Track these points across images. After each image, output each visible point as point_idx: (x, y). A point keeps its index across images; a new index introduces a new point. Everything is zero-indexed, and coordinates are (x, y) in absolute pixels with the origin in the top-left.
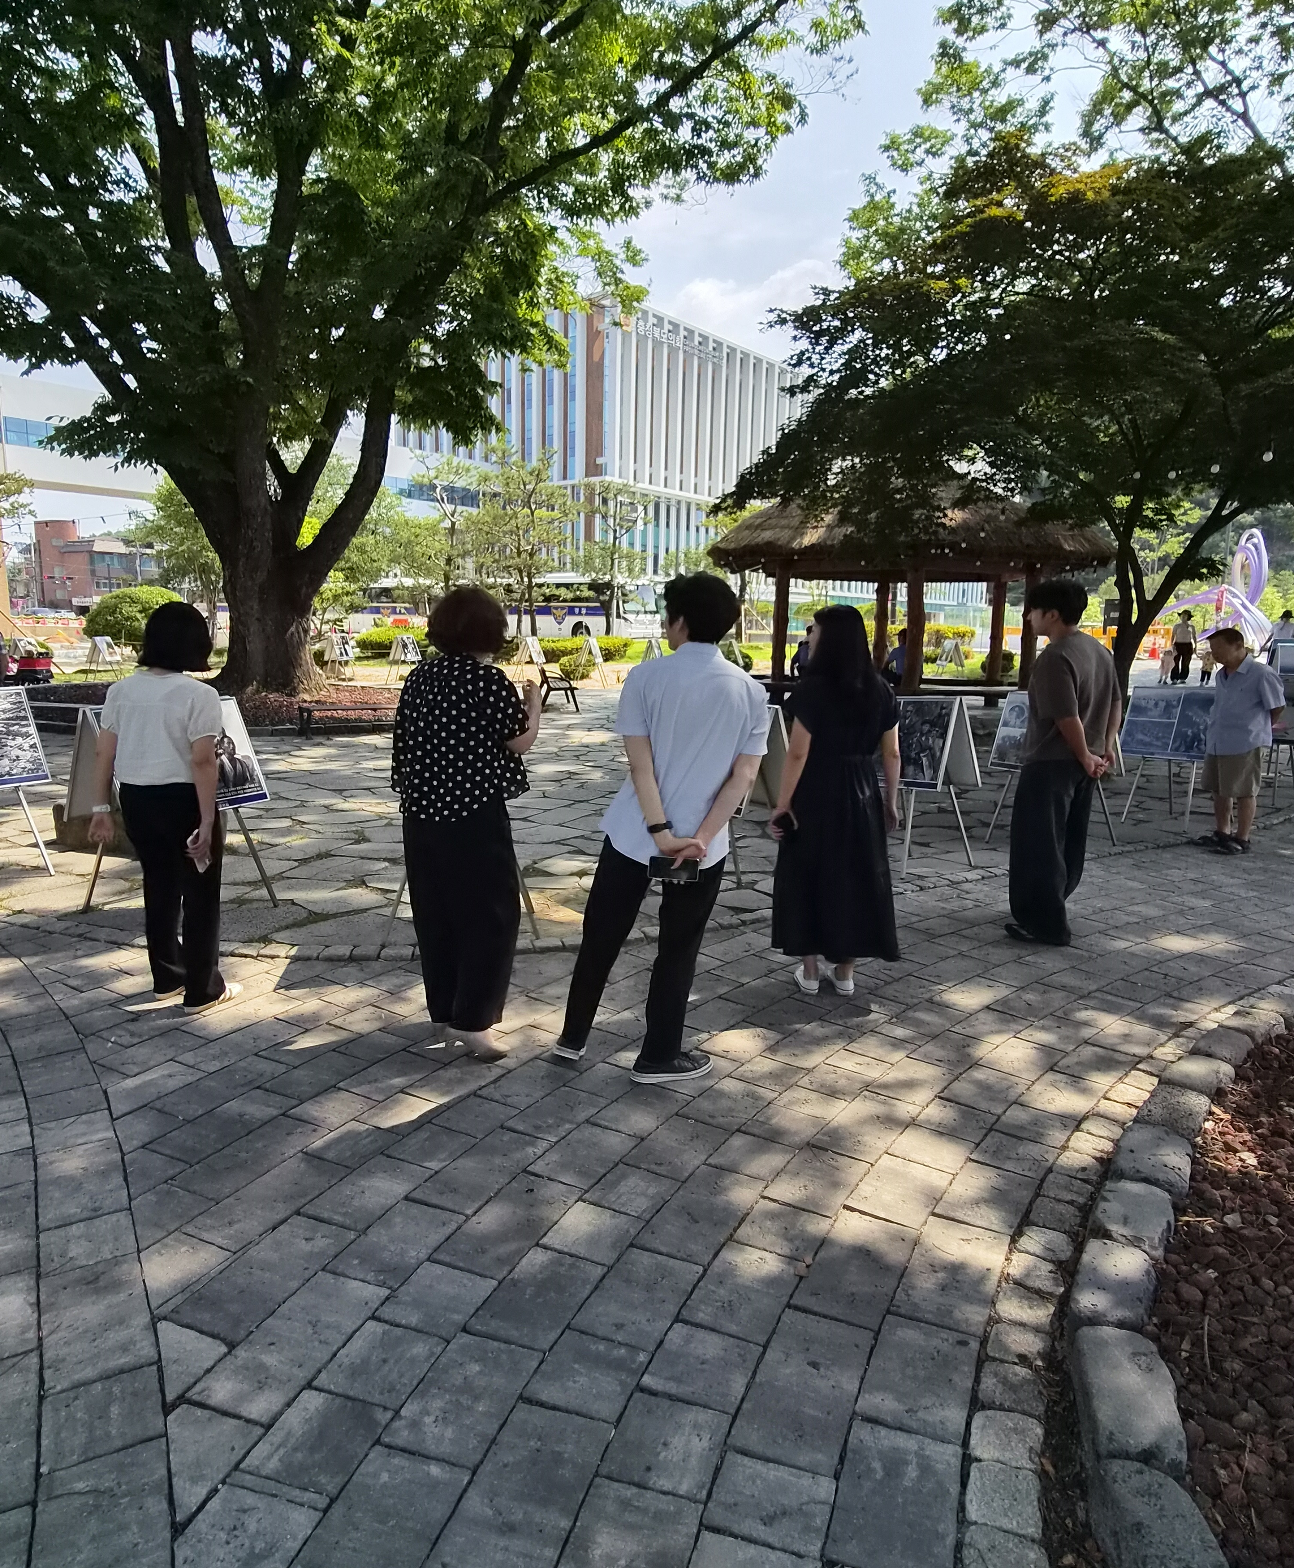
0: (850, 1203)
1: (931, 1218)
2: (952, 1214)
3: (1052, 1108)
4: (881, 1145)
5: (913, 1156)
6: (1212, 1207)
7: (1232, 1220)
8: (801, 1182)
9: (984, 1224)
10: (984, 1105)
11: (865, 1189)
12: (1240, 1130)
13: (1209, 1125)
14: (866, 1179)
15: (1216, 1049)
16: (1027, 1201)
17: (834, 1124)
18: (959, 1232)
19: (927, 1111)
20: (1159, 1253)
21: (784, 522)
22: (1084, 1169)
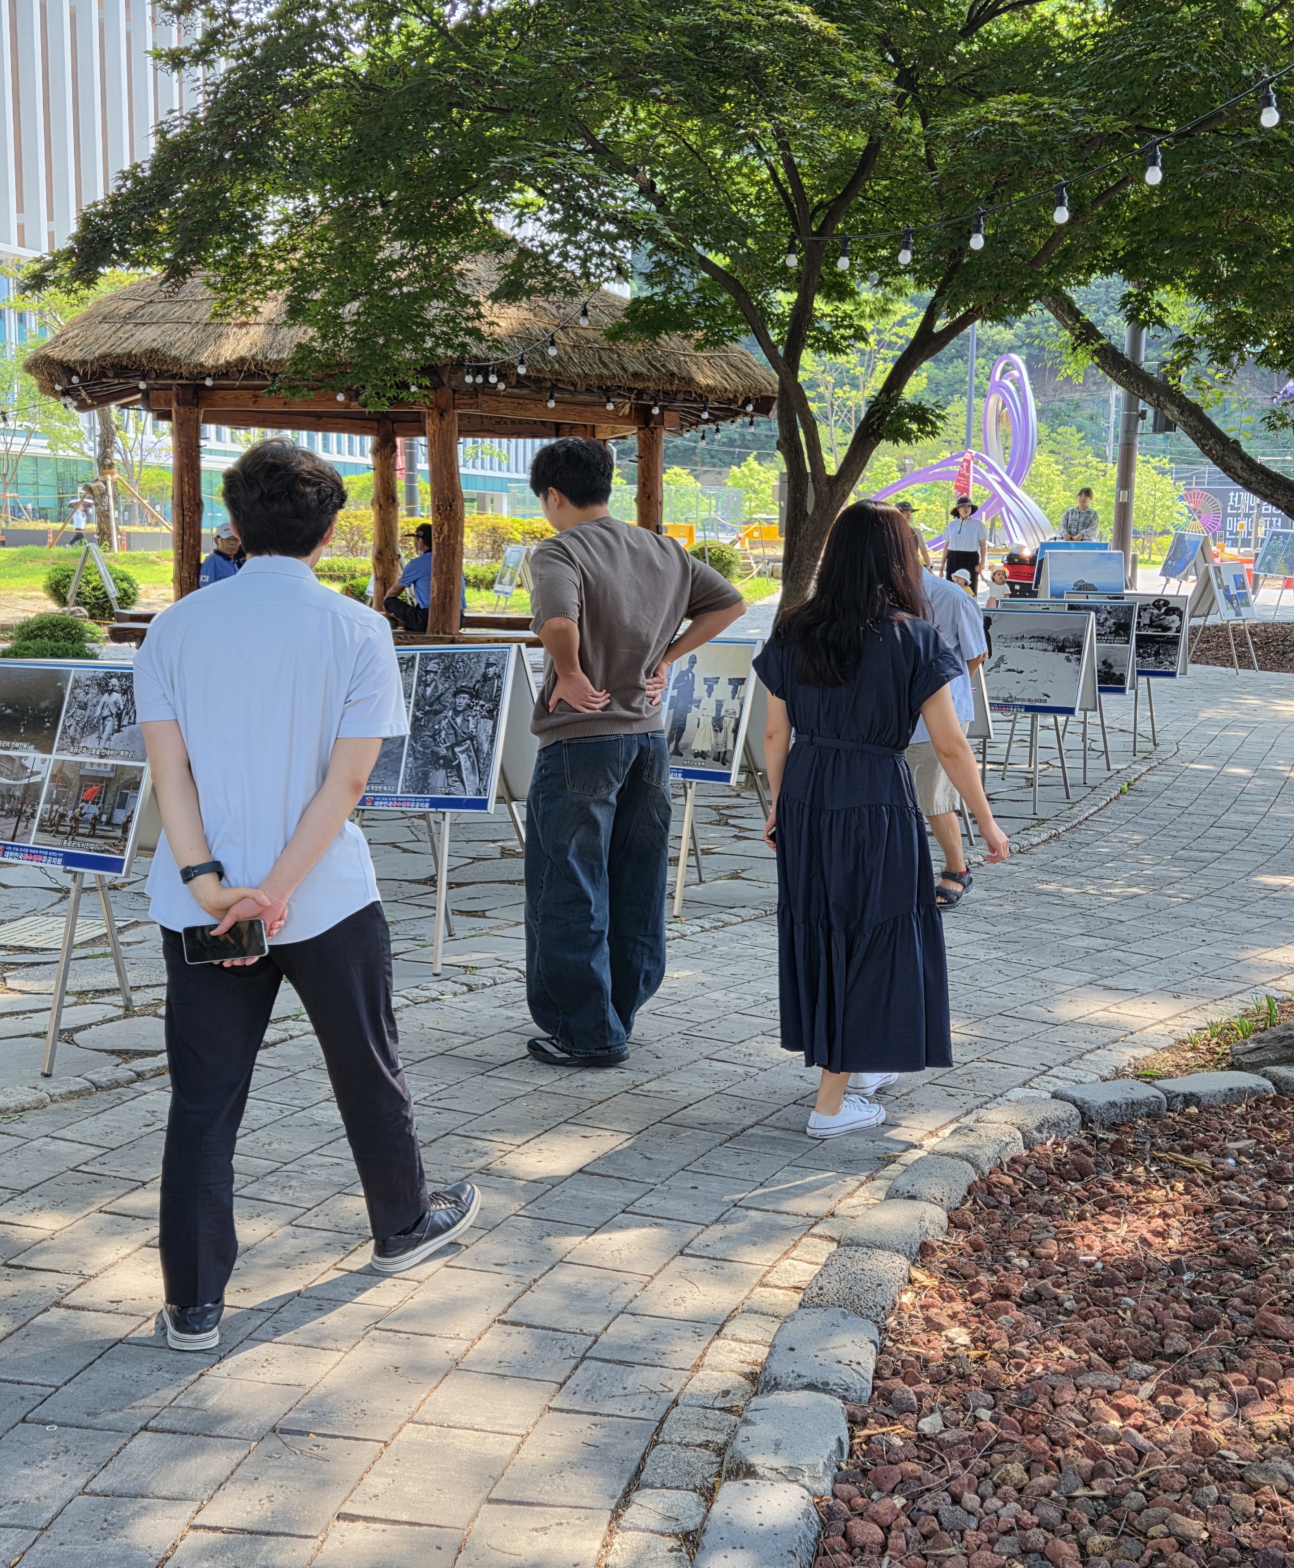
0: (348, 1509)
1: (486, 1507)
2: (519, 1496)
3: (680, 1311)
4: (402, 1410)
5: (455, 1418)
6: (902, 1412)
7: (930, 1424)
8: (263, 1490)
9: (571, 1501)
10: (572, 1323)
11: (375, 1482)
12: (951, 1299)
13: (907, 1298)
14: (377, 1467)
15: (923, 1186)
16: (639, 1455)
17: (320, 1390)
18: (530, 1518)
19: (479, 1345)
20: (825, 1485)
21: (179, 311)
22: (726, 1393)
